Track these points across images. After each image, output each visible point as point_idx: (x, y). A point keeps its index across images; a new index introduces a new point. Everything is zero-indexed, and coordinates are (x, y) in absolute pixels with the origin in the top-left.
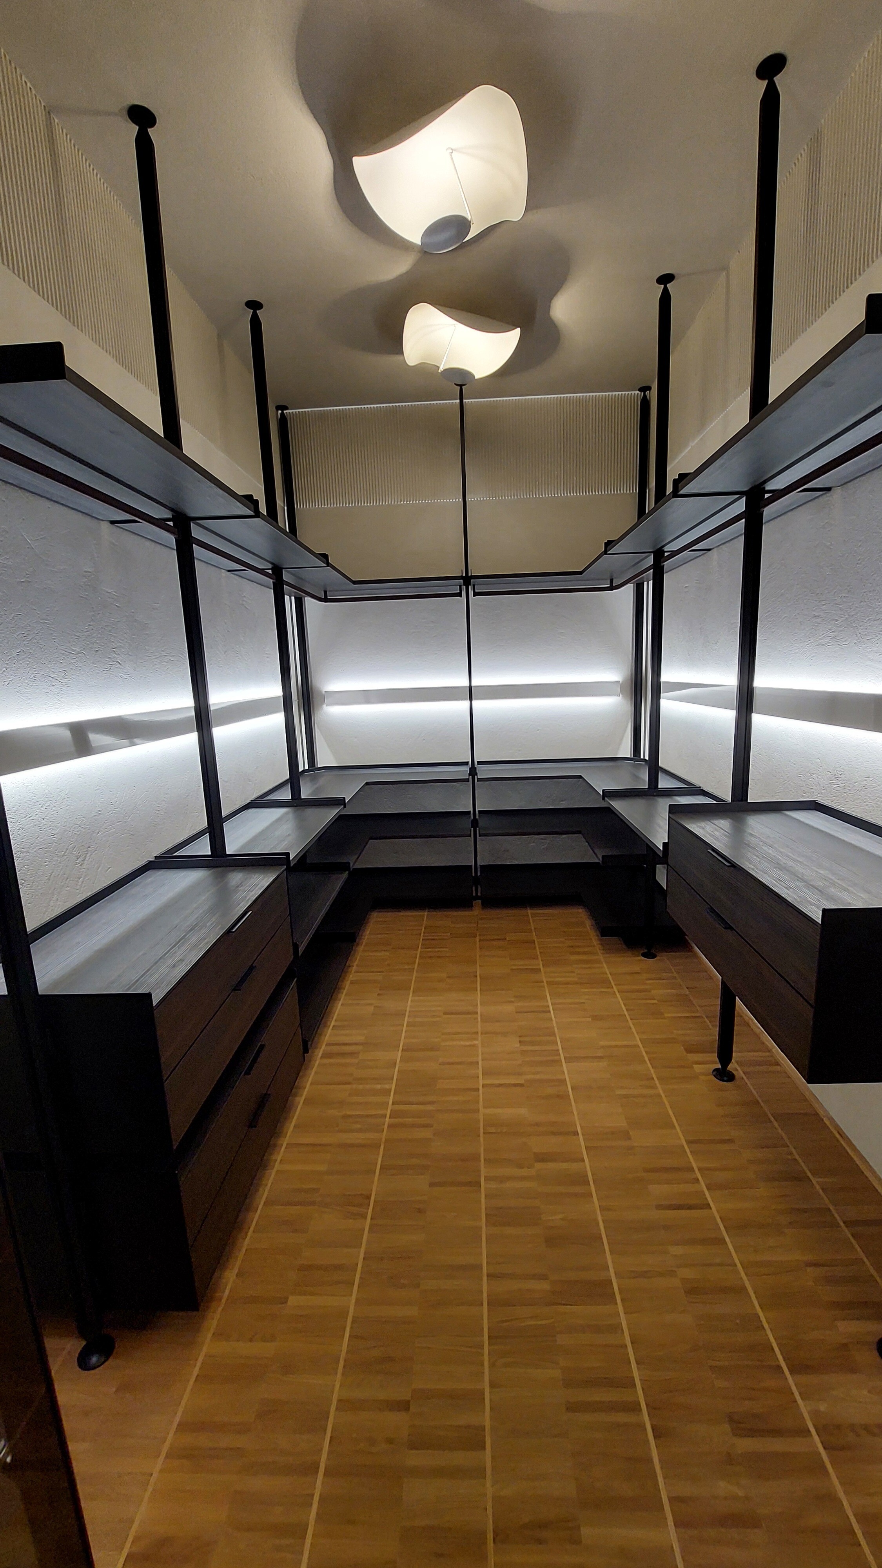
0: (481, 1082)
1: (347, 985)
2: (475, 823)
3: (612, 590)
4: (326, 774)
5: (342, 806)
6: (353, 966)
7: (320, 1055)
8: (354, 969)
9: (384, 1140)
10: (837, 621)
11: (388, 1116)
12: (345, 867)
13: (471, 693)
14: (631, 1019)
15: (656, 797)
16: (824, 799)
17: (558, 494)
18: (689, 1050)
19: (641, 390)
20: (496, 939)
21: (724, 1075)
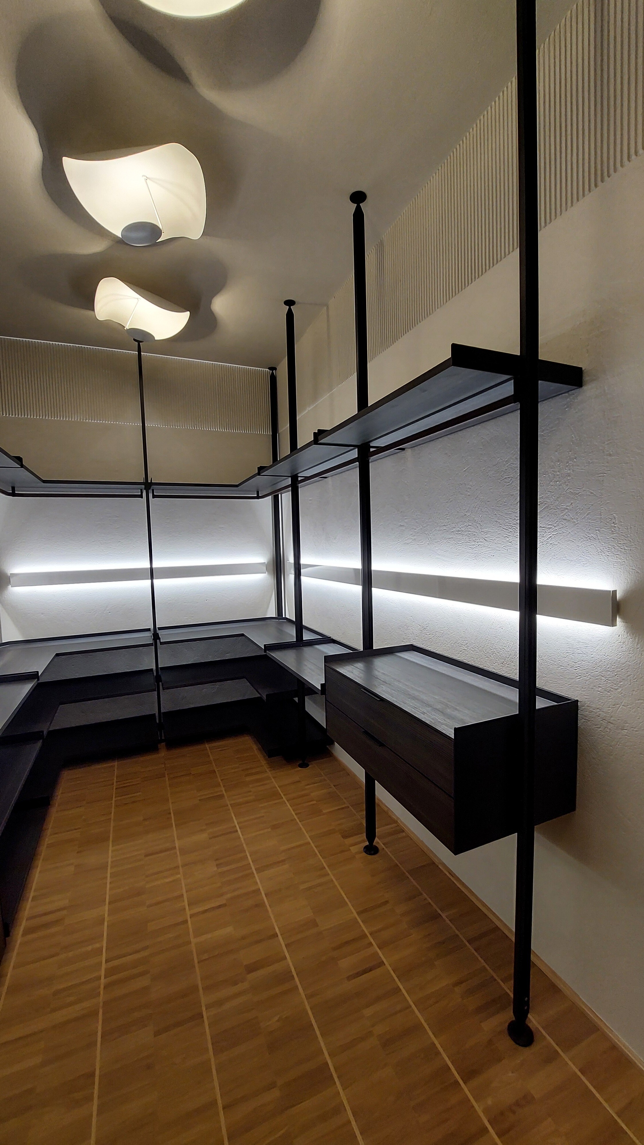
0: (188, 913)
1: (43, 850)
2: (158, 679)
3: (258, 499)
4: (11, 648)
5: (36, 680)
6: (48, 829)
7: (21, 933)
8: (49, 832)
9: (101, 1004)
10: (415, 529)
11: (103, 977)
12: (37, 736)
13: (152, 573)
14: (300, 821)
15: (302, 648)
16: (417, 643)
17: (215, 429)
18: (345, 837)
19: (270, 368)
20: (182, 776)
21: (371, 850)
